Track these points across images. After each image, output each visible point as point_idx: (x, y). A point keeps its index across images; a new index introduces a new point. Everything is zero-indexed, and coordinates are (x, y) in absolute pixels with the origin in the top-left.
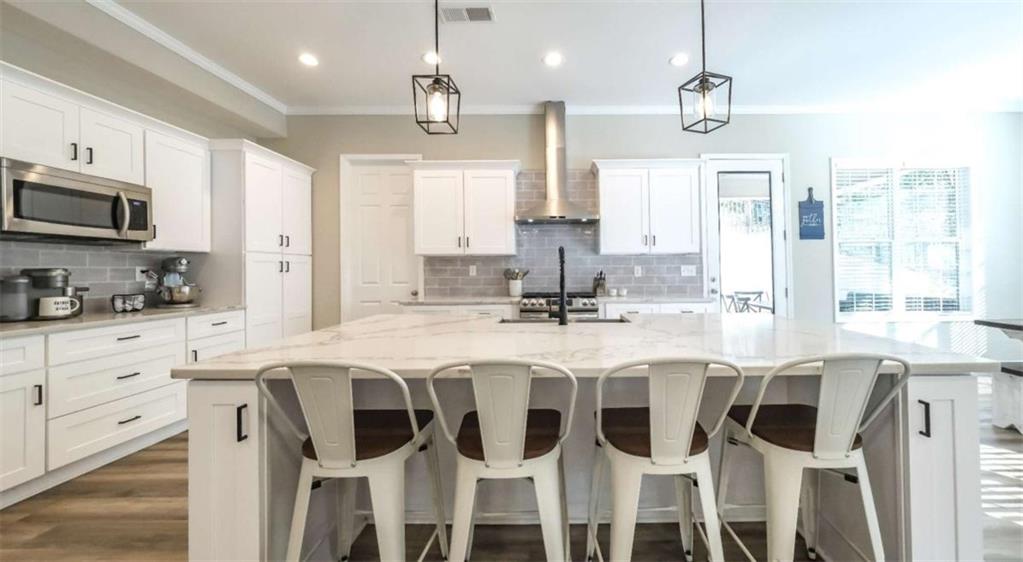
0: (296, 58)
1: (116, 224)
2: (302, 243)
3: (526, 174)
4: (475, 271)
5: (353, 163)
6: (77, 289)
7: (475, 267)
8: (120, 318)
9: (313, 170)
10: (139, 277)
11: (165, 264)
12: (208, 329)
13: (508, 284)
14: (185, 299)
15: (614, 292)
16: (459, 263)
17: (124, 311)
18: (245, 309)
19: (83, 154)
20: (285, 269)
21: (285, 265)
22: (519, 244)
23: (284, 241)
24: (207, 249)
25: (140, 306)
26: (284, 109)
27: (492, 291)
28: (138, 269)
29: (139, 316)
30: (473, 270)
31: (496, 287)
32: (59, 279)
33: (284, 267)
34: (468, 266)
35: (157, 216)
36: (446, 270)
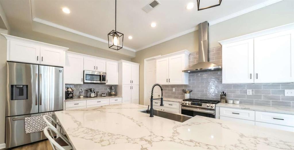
0: (128, 38)
1: (100, 80)
2: (136, 82)
3: (192, 54)
4: (175, 90)
5: (147, 61)
6: (97, 92)
7: (175, 88)
8: (103, 98)
9: (139, 64)
10: (108, 90)
11: (111, 87)
12: (114, 101)
13: (184, 95)
14: (113, 94)
15: (231, 102)
16: (170, 87)
17: (103, 96)
18: (122, 97)
19: (96, 68)
20: (132, 88)
21: (132, 87)
22: (189, 80)
23: (132, 82)
24: (118, 84)
25: (105, 96)
26: (135, 51)
27: (180, 97)
28: (108, 88)
29: (105, 97)
30: (174, 89)
31: (181, 95)
32: (93, 90)
33: (131, 88)
34: (173, 88)
35: (107, 78)
36: (166, 89)
